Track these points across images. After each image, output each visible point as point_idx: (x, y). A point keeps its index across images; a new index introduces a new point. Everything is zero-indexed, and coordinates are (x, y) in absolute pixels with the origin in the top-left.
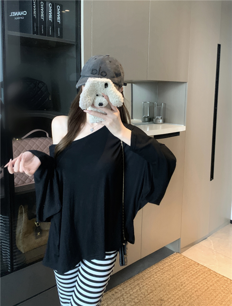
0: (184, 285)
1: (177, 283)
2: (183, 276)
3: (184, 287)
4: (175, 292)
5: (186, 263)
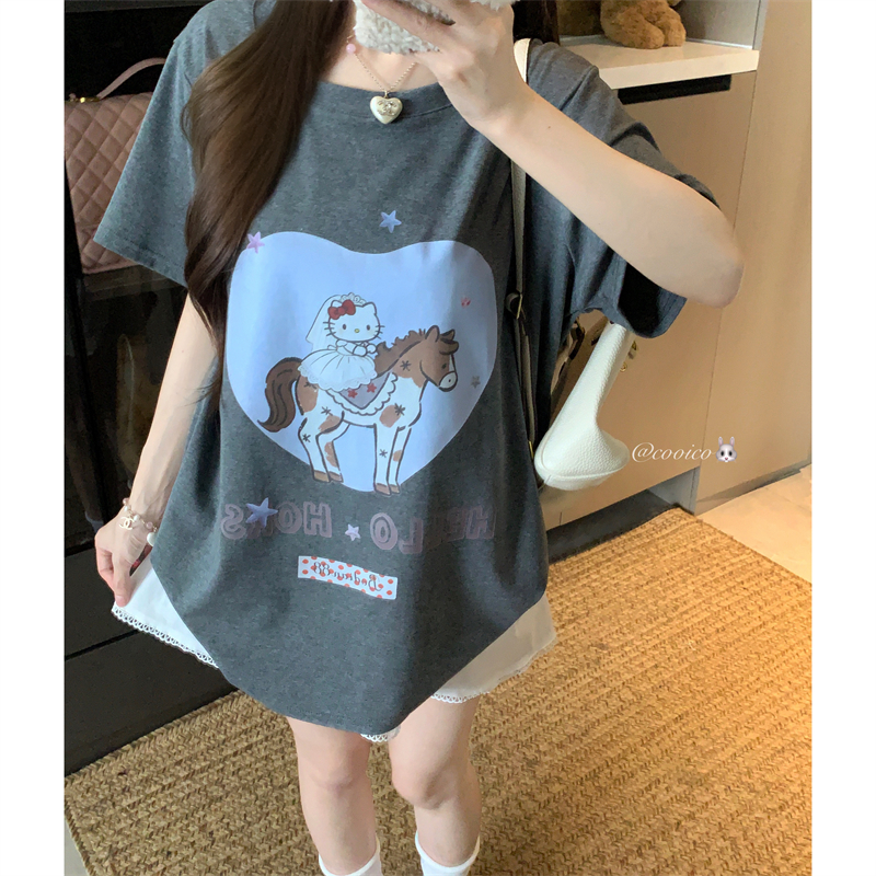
0: (681, 610)
1: (661, 602)
2: (684, 581)
3: (682, 614)
4: (650, 626)
5: (701, 542)
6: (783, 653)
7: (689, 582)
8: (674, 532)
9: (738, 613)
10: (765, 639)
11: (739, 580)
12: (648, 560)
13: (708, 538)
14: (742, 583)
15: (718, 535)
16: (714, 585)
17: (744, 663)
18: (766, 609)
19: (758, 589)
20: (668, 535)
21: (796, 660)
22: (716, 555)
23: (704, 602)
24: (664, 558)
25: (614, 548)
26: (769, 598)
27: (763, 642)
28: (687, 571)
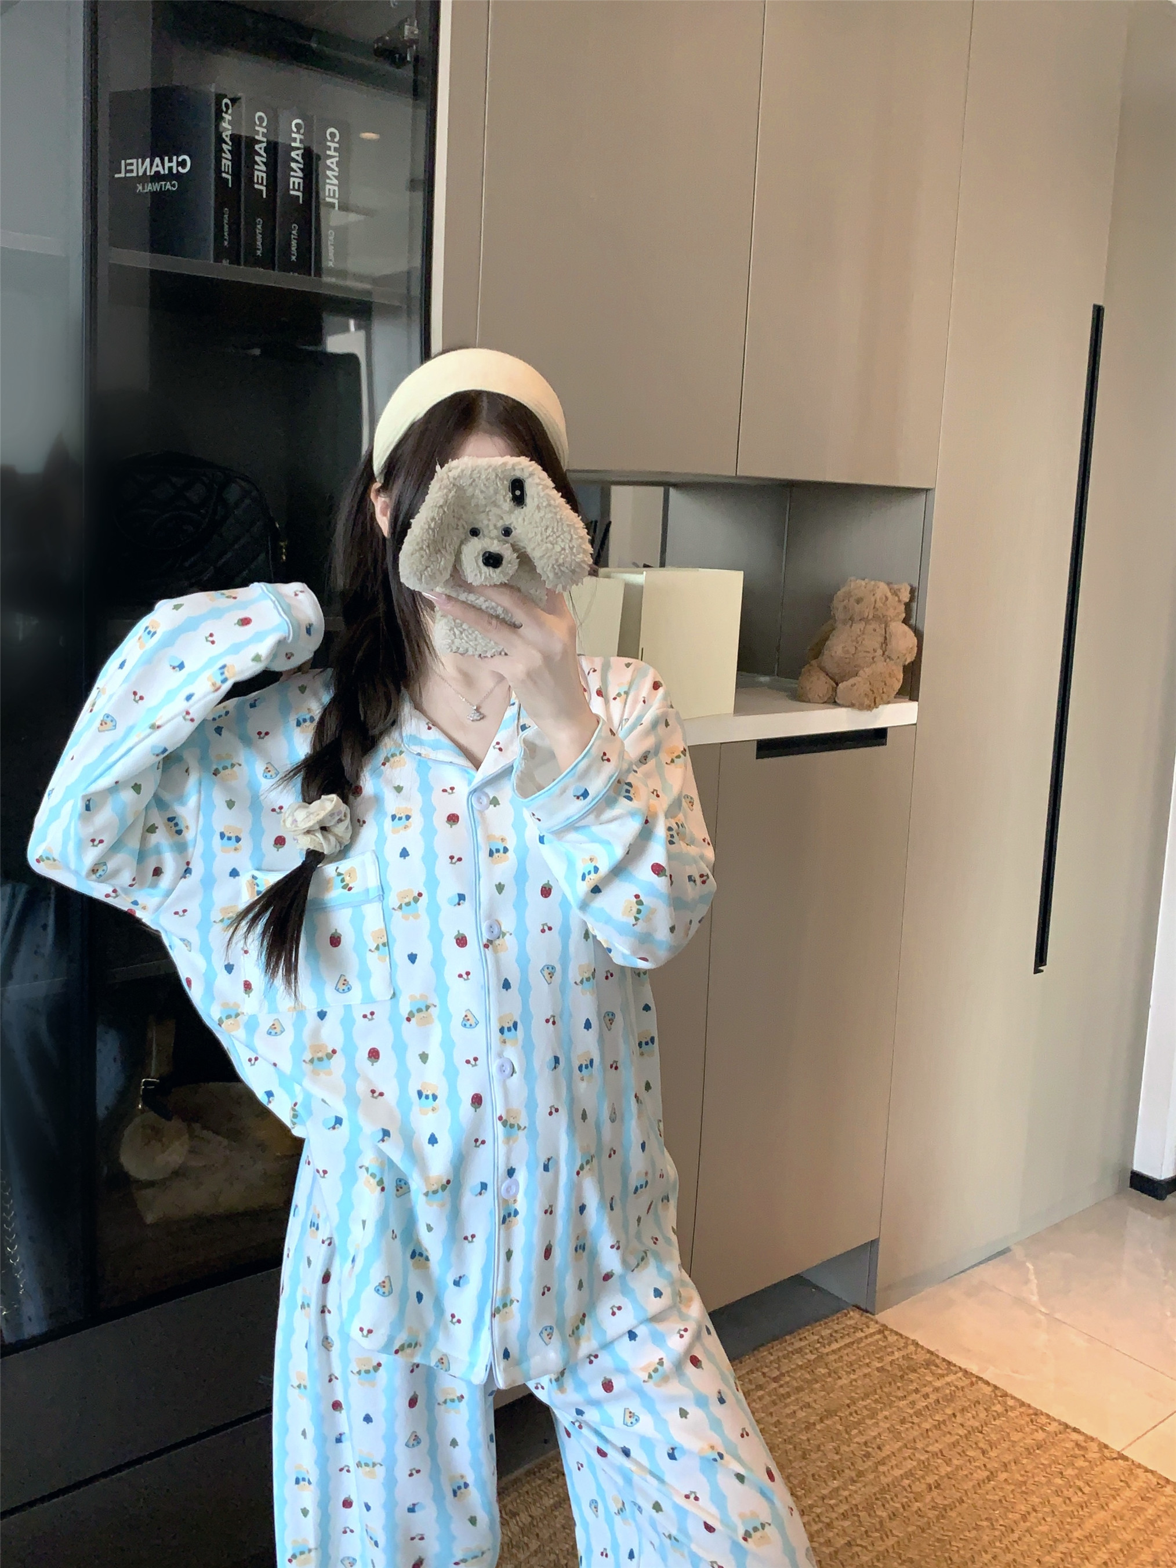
5: (890, 1358)
6: (1024, 1518)
7: (880, 1416)
8: (847, 1346)
9: (955, 1462)
10: (997, 1498)
11: (949, 1411)
12: (817, 1386)
13: (897, 1355)
14: (954, 1415)
15: (912, 1348)
16: (916, 1420)
17: (974, 1533)
18: (993, 1454)
19: (977, 1424)
20: (839, 1349)
21: (1044, 1528)
22: (912, 1376)
23: (906, 1446)
24: (840, 1382)
25: (766, 1370)
26: (994, 1437)
27: (994, 1501)
28: (876, 1401)
